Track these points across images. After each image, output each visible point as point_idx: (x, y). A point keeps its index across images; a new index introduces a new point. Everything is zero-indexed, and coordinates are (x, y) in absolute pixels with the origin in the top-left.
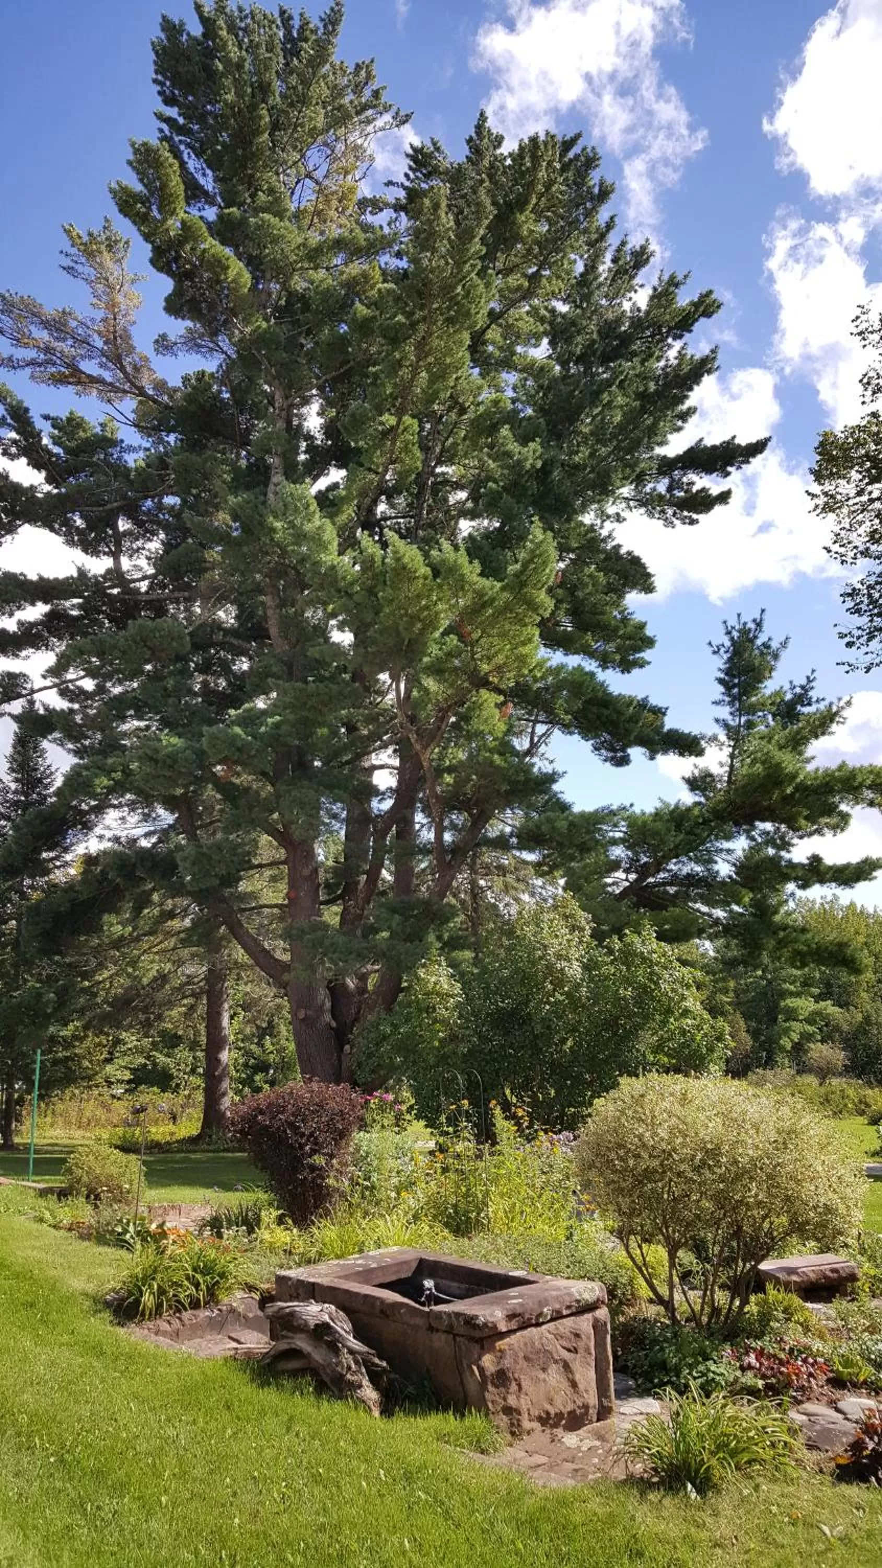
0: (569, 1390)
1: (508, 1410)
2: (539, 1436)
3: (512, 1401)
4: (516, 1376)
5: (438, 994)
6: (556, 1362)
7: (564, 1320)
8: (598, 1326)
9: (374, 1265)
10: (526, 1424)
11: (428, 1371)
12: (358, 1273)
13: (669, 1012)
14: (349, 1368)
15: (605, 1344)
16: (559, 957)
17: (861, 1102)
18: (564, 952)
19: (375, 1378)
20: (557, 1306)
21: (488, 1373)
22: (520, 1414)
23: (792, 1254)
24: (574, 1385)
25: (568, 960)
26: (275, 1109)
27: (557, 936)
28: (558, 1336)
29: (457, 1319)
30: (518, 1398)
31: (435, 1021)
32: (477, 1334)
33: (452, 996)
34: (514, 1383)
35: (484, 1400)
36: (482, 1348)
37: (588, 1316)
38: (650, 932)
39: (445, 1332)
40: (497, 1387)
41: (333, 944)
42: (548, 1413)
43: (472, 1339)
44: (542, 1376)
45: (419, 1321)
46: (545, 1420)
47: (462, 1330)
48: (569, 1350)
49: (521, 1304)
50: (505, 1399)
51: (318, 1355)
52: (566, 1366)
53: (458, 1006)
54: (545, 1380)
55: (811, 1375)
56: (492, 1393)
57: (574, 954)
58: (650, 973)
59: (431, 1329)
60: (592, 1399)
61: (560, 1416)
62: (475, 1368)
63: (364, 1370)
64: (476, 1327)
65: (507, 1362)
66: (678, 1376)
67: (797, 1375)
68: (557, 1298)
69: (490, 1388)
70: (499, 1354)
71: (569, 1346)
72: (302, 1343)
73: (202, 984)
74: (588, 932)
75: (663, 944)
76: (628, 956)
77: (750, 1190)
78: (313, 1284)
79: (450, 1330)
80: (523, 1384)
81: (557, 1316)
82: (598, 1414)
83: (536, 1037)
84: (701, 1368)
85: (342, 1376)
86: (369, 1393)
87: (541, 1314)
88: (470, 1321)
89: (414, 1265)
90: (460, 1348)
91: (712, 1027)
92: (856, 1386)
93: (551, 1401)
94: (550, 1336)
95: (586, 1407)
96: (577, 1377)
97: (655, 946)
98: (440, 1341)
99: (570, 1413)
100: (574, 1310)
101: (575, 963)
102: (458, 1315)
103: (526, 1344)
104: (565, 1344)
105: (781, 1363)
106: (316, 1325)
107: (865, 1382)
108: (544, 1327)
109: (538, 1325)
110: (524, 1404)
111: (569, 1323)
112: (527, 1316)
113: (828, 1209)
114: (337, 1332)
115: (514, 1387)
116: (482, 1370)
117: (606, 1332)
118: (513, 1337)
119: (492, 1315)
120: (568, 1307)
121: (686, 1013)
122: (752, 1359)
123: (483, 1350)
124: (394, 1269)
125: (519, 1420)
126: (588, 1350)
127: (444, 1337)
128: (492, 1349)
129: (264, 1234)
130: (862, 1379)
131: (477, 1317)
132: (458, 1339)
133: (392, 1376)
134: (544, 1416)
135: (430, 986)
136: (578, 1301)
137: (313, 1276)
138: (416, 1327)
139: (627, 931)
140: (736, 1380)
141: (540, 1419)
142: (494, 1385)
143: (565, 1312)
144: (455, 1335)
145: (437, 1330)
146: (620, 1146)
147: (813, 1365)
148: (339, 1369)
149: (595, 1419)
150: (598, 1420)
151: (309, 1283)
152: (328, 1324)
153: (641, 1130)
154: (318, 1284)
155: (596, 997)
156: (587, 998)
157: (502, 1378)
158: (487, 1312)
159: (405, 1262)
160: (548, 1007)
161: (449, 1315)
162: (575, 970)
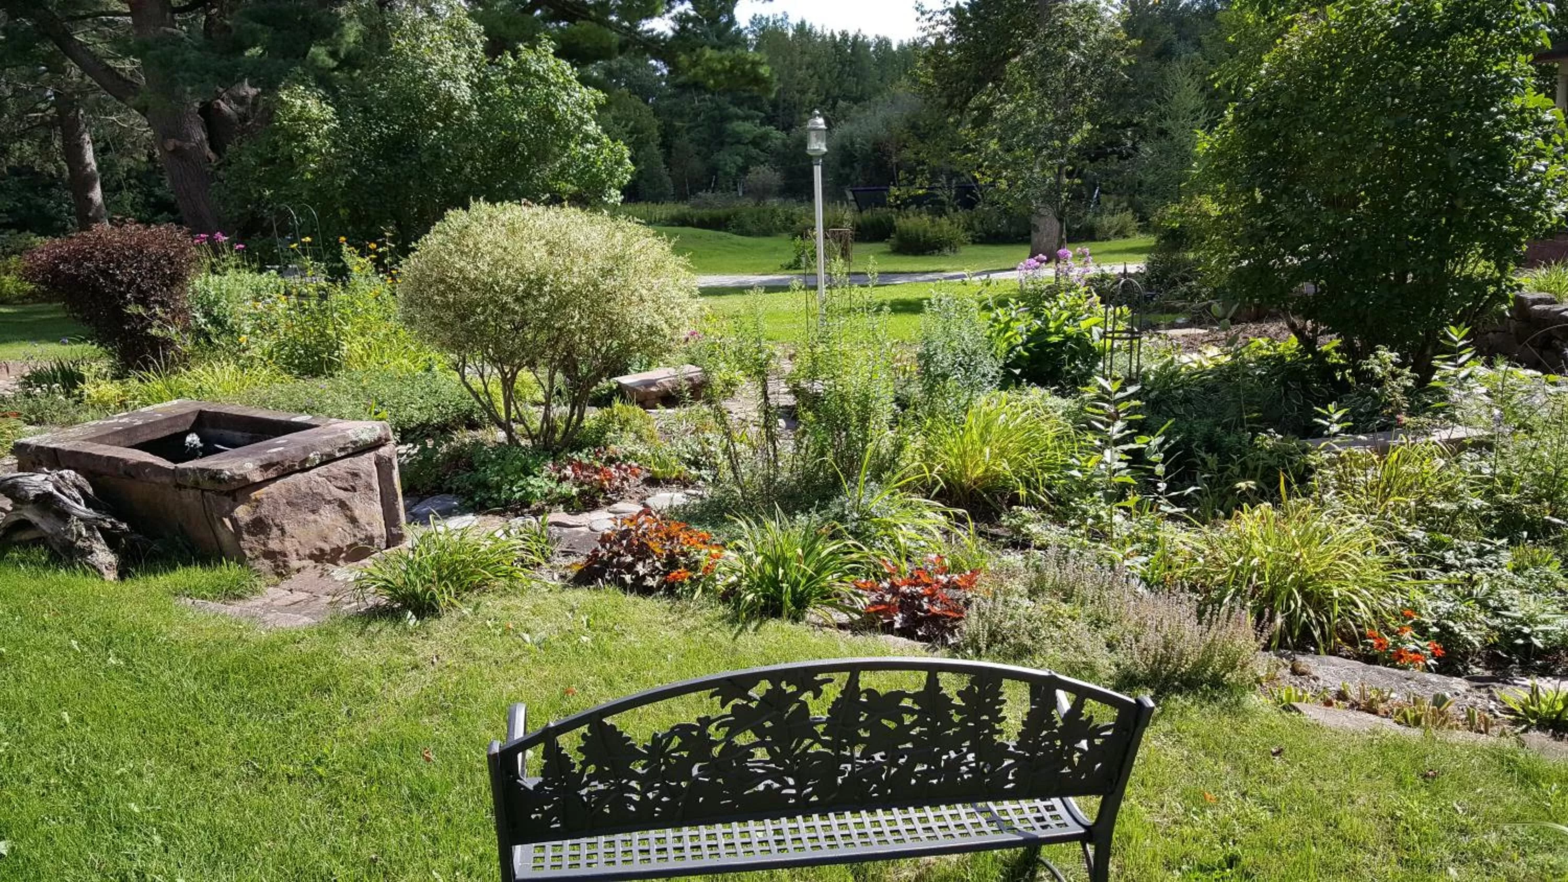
0: (348, 527)
1: (270, 555)
2: (311, 571)
3: (274, 545)
4: (277, 521)
5: (307, 120)
6: (329, 502)
7: (339, 462)
8: (383, 465)
9: (140, 423)
10: (294, 563)
11: (180, 526)
12: (117, 432)
13: (569, 136)
14: (80, 535)
15: (391, 479)
16: (444, 76)
17: (787, 219)
18: (449, 71)
19: (112, 540)
20: (328, 450)
21: (242, 524)
22: (285, 555)
23: (658, 366)
24: (353, 520)
25: (455, 80)
26: (79, 257)
27: (440, 51)
28: (330, 478)
29: (202, 475)
30: (282, 542)
31: (307, 150)
32: (224, 488)
33: (324, 122)
34: (275, 529)
35: (241, 550)
36: (235, 500)
37: (372, 455)
38: (548, 47)
39: (192, 488)
40: (254, 535)
41: (184, 61)
42: (322, 550)
43: (219, 493)
44: (312, 517)
45: (166, 480)
46: (319, 557)
47: (207, 485)
48: (346, 490)
49: (281, 453)
50: (265, 545)
51: (46, 525)
52: (343, 505)
53: (331, 132)
54: (315, 521)
55: (624, 479)
56: (248, 542)
57: (463, 71)
58: (547, 94)
59: (179, 486)
60: (378, 529)
61: (337, 551)
62: (227, 521)
63: (99, 535)
64: (221, 481)
65: (264, 511)
66: (499, 492)
67: (609, 480)
68: (327, 443)
69: (246, 536)
70: (255, 504)
71: (346, 485)
72: (30, 514)
73: (51, 111)
74: (479, 47)
75: (562, 62)
76: (523, 74)
77: (573, 318)
78: (55, 450)
79: (196, 486)
80: (287, 528)
81: (329, 459)
82: (387, 541)
83: (423, 166)
84: (521, 483)
85: (72, 544)
86: (103, 556)
87: (306, 460)
88: (215, 476)
89: (193, 418)
90: (208, 501)
91: (611, 150)
92: (668, 482)
93: (325, 539)
94: (320, 479)
95: (370, 539)
96: (357, 513)
97: (552, 63)
98: (189, 497)
99: (349, 547)
100: (350, 451)
101: (462, 82)
102: (202, 470)
103: (289, 490)
104: (340, 484)
105: (597, 471)
106: (37, 496)
107: (677, 478)
108: (311, 472)
109: (304, 470)
110: (289, 545)
111: (345, 464)
112: (287, 464)
113: (652, 330)
114: (61, 500)
115: (275, 532)
116: (234, 521)
117: (393, 467)
118: (272, 486)
119: (241, 468)
120: (341, 450)
121: (586, 138)
122: (569, 471)
123: (236, 502)
124: (165, 424)
125: (284, 562)
126: (369, 487)
127: (192, 492)
128: (246, 500)
129: (88, 389)
130: (674, 476)
131: (221, 471)
132: (206, 494)
133: (134, 537)
134: (317, 553)
135: (296, 110)
136: (354, 443)
137: (59, 441)
138: (164, 486)
139: (521, 46)
140: (551, 491)
141: (312, 557)
142: (249, 533)
143: (338, 455)
144: (203, 491)
145: (185, 487)
146: (442, 281)
147: (625, 470)
148: (68, 537)
149: (383, 545)
150: (388, 547)
151: (49, 449)
152: (50, 494)
153: (462, 263)
154: (60, 450)
155: (488, 121)
156: (479, 122)
157: (259, 526)
158: (234, 466)
159: (181, 416)
160: (435, 133)
161: (193, 471)
162: (463, 93)
